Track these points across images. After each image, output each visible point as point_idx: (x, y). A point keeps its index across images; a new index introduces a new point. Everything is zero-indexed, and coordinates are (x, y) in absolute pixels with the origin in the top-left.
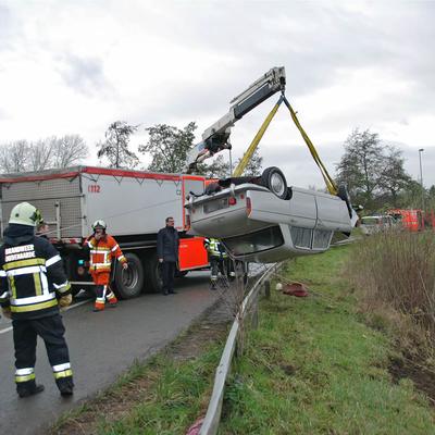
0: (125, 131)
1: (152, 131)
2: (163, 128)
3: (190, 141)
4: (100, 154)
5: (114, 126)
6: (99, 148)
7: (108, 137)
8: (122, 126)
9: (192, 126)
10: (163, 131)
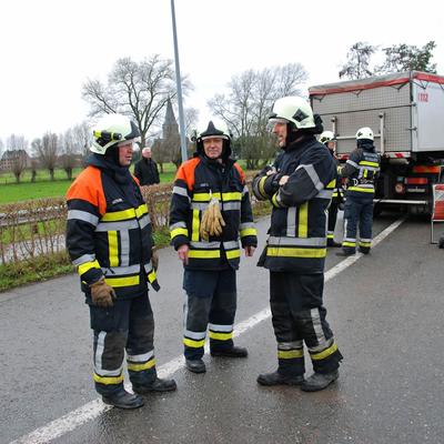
0: (366, 51)
1: (388, 51)
2: (403, 47)
3: (426, 60)
4: (341, 74)
5: (356, 47)
6: (341, 69)
7: (350, 57)
8: (363, 47)
9: (431, 45)
10: (403, 51)
